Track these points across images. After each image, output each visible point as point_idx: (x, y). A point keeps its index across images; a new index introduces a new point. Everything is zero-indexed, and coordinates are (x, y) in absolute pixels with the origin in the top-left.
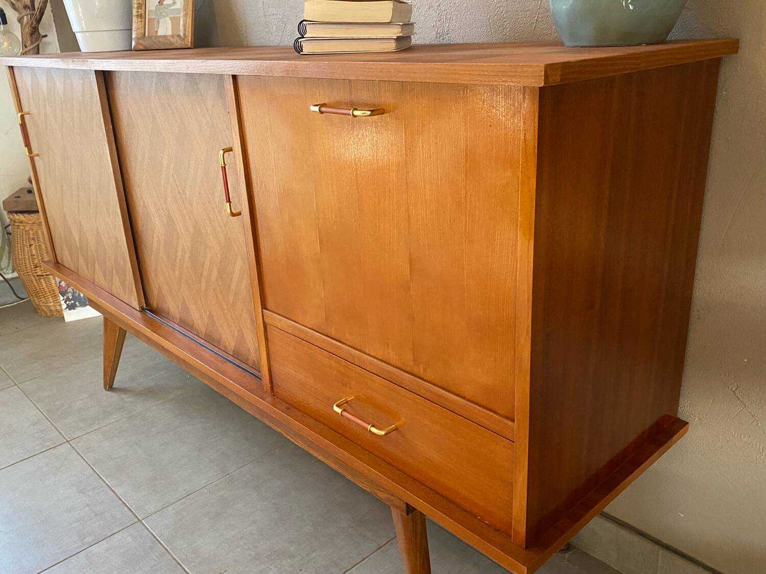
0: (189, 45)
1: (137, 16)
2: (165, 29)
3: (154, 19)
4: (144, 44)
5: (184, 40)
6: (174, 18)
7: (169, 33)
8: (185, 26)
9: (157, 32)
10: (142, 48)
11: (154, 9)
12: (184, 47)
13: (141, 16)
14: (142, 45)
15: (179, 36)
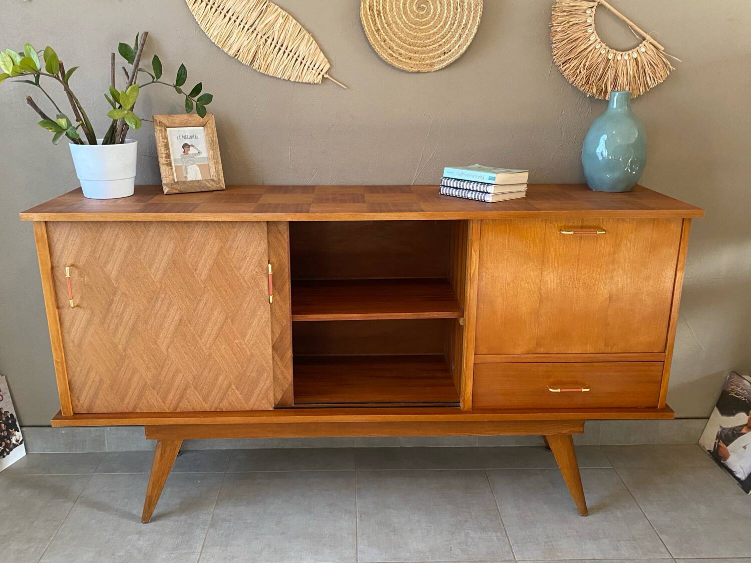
0: (224, 187)
1: (167, 164)
2: (194, 174)
3: (181, 166)
4: (179, 188)
5: (219, 183)
6: (201, 165)
7: (199, 178)
8: (217, 171)
9: (186, 177)
10: (177, 192)
11: (180, 157)
12: (220, 189)
13: (170, 164)
14: (176, 189)
15: (213, 180)
